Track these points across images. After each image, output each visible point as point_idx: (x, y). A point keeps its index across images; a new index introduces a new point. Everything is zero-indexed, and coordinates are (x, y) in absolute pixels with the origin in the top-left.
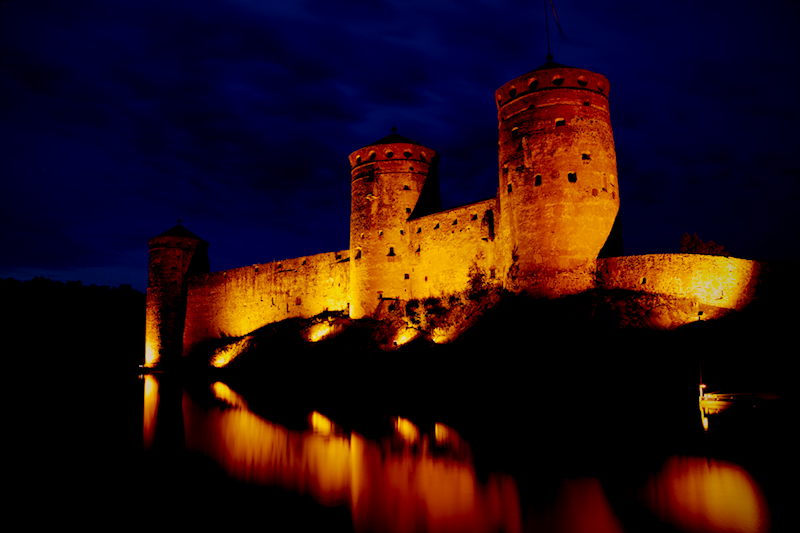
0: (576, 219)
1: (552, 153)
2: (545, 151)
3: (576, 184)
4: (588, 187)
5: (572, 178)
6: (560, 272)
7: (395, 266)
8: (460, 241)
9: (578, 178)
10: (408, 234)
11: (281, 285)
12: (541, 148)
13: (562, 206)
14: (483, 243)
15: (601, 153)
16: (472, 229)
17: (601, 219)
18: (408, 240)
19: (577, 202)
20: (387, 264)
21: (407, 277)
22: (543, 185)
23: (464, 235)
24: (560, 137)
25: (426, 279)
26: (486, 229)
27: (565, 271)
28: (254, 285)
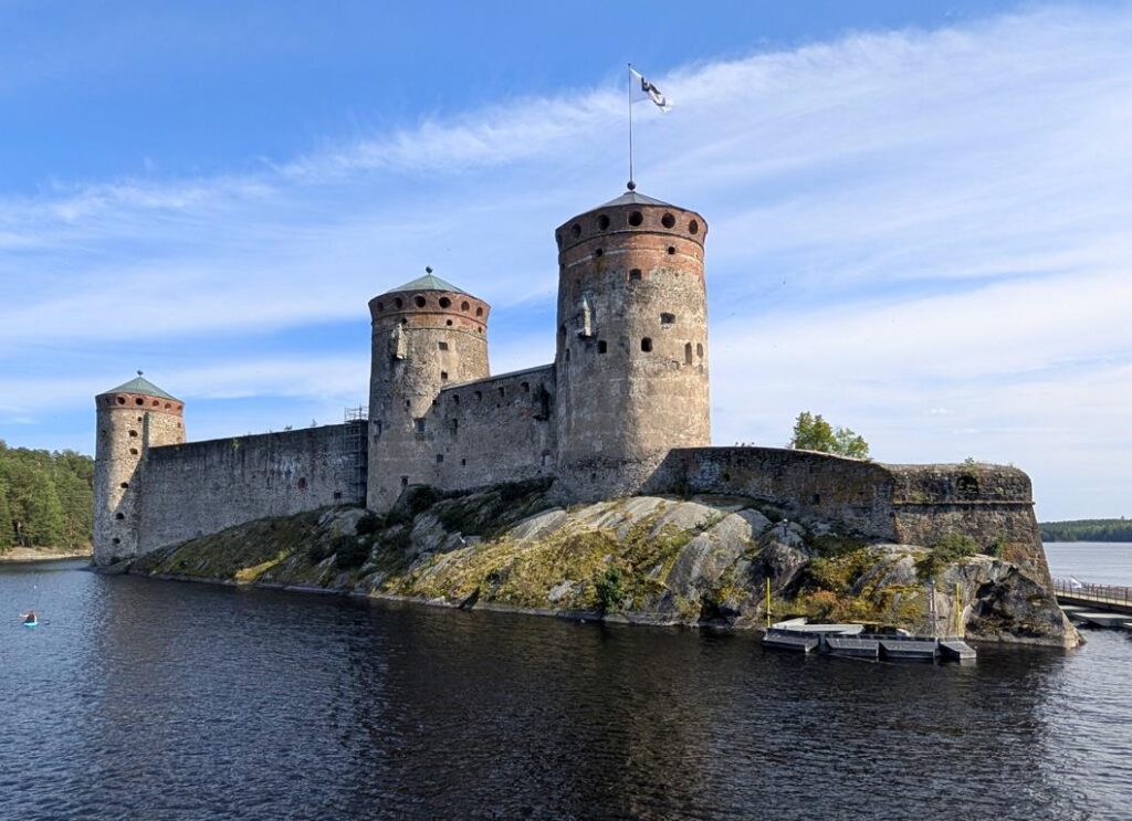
0: (649, 399)
1: (621, 314)
2: (614, 311)
3: (651, 354)
4: (666, 359)
5: (646, 345)
6: (625, 463)
7: (426, 446)
8: (506, 417)
9: (654, 346)
10: (443, 406)
11: (279, 462)
12: (609, 308)
13: (631, 383)
14: (535, 423)
15: (686, 316)
16: (524, 404)
17: (682, 399)
18: (443, 414)
19: (650, 377)
20: (414, 443)
21: (440, 458)
22: (609, 354)
23: (513, 411)
24: (633, 293)
25: (464, 462)
26: (539, 405)
27: (631, 461)
28: (243, 461)
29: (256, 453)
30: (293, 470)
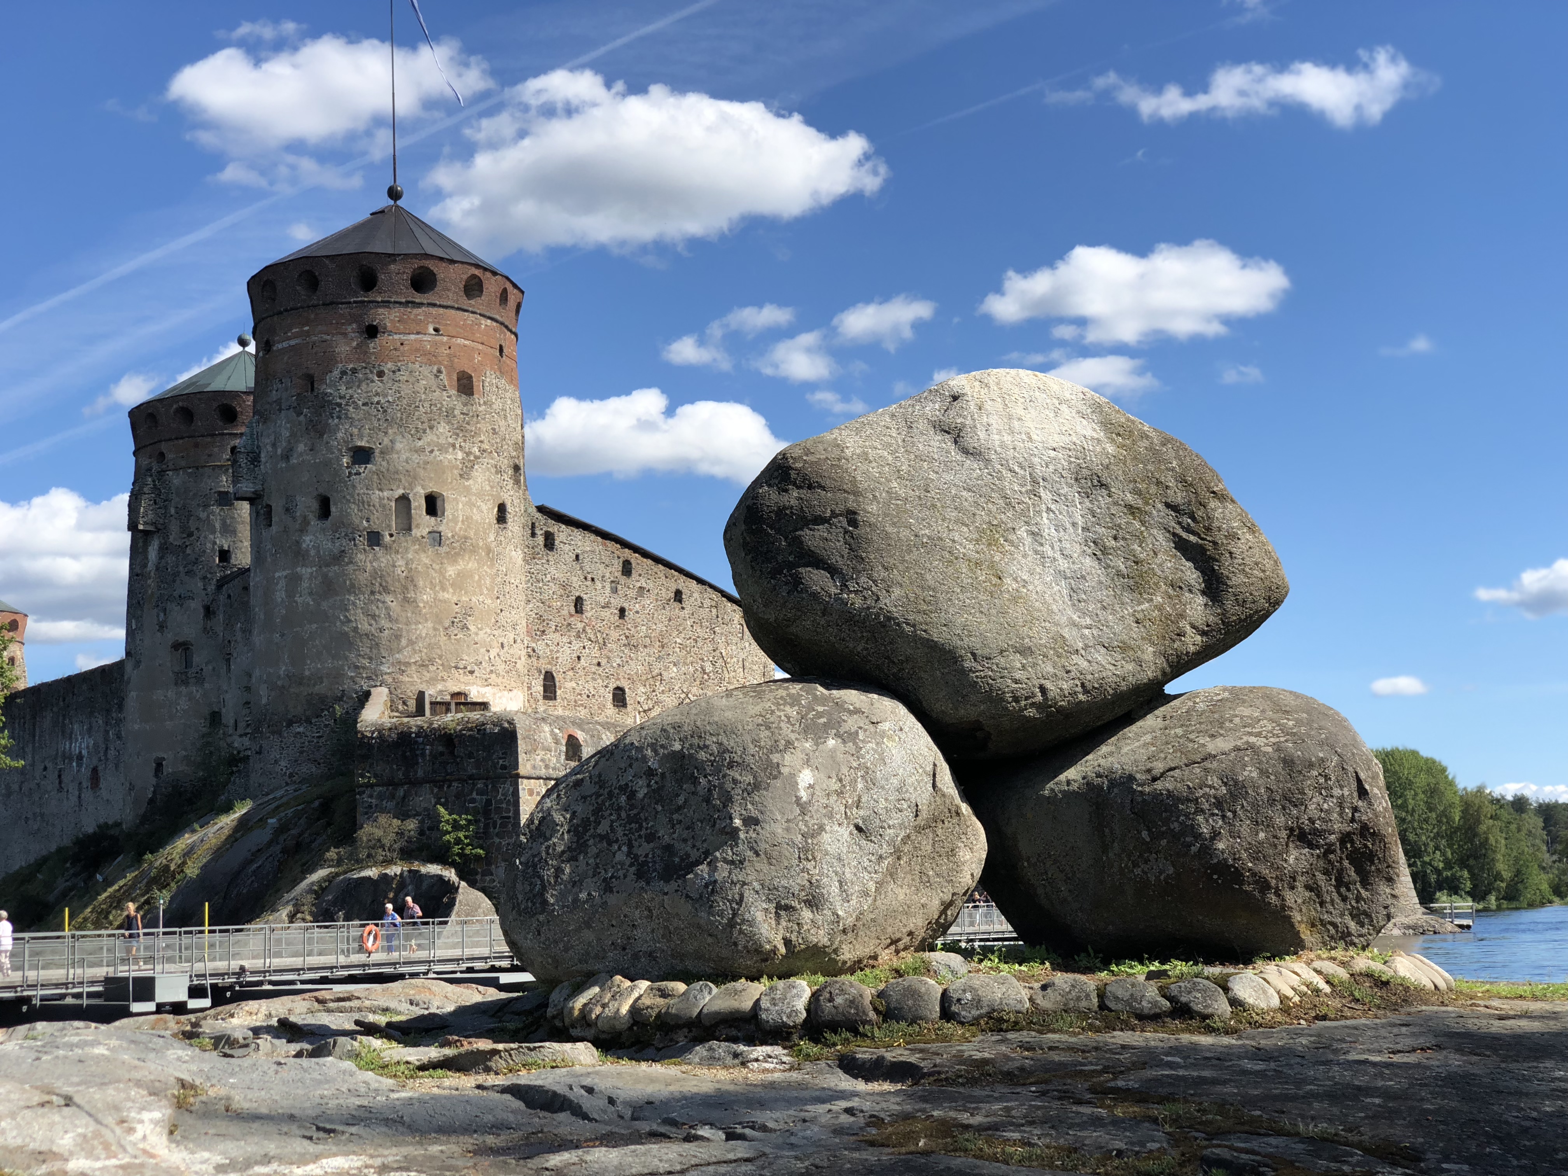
0: (325, 605)
1: (286, 457)
2: (279, 451)
3: (328, 523)
4: (356, 530)
5: (325, 508)
6: (290, 724)
7: (191, 695)
9: (333, 509)
11: (71, 738)
12: (274, 445)
13: (300, 577)
17: (389, 599)
19: (327, 565)
20: (172, 692)
22: (274, 528)
24: (302, 418)
27: (299, 722)
28: (34, 736)
29: (47, 720)
30: (84, 752)
